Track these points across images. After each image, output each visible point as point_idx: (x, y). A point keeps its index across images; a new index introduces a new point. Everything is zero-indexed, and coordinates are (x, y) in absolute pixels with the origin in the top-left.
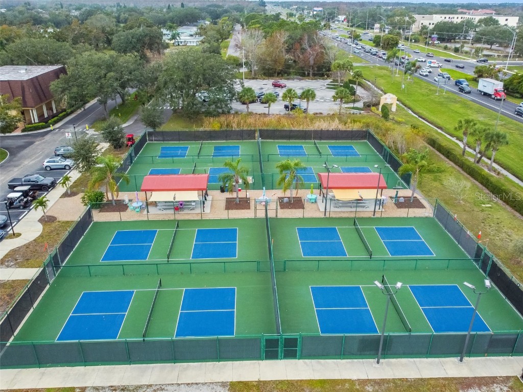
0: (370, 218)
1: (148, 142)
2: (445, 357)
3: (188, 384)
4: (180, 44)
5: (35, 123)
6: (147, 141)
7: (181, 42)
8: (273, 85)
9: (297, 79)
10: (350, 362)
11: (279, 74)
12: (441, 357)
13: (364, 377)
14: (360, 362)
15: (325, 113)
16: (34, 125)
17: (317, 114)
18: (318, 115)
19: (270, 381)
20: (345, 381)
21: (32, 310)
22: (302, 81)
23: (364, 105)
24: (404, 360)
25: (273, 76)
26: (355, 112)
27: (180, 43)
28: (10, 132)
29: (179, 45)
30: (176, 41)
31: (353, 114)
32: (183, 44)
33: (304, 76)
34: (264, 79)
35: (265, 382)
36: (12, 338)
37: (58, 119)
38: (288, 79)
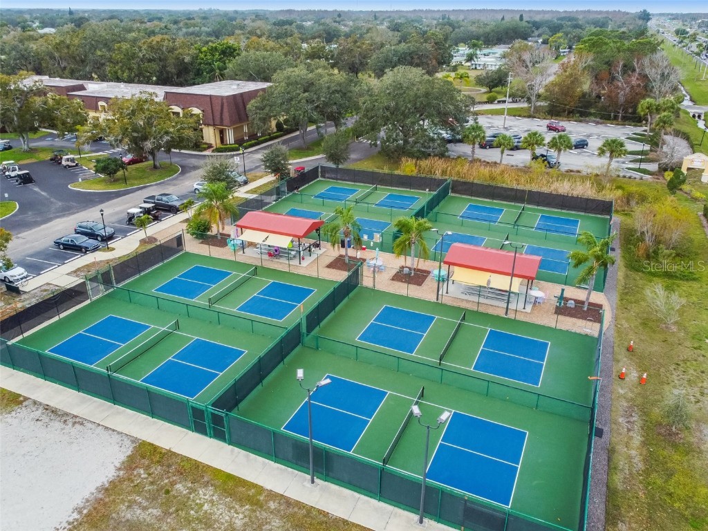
0: (498, 317)
1: (320, 179)
2: (404, 509)
3: (106, 428)
4: (478, 68)
5: (230, 144)
6: (318, 177)
7: (479, 65)
8: (548, 127)
9: (594, 122)
10: (281, 469)
11: (570, 112)
12: (400, 508)
13: (279, 490)
14: (293, 473)
15: (585, 171)
16: (229, 146)
17: (571, 171)
18: (572, 173)
19: (179, 455)
20: (255, 486)
21: (56, 319)
22: (600, 126)
23: (659, 168)
24: (347, 492)
25: (560, 116)
26: (634, 176)
27: (477, 66)
28: (202, 151)
29: (476, 68)
30: (473, 62)
31: (630, 178)
32: (481, 67)
33: (609, 119)
34: (544, 119)
35: (174, 454)
36: (20, 337)
37: (255, 143)
38: (581, 121)
